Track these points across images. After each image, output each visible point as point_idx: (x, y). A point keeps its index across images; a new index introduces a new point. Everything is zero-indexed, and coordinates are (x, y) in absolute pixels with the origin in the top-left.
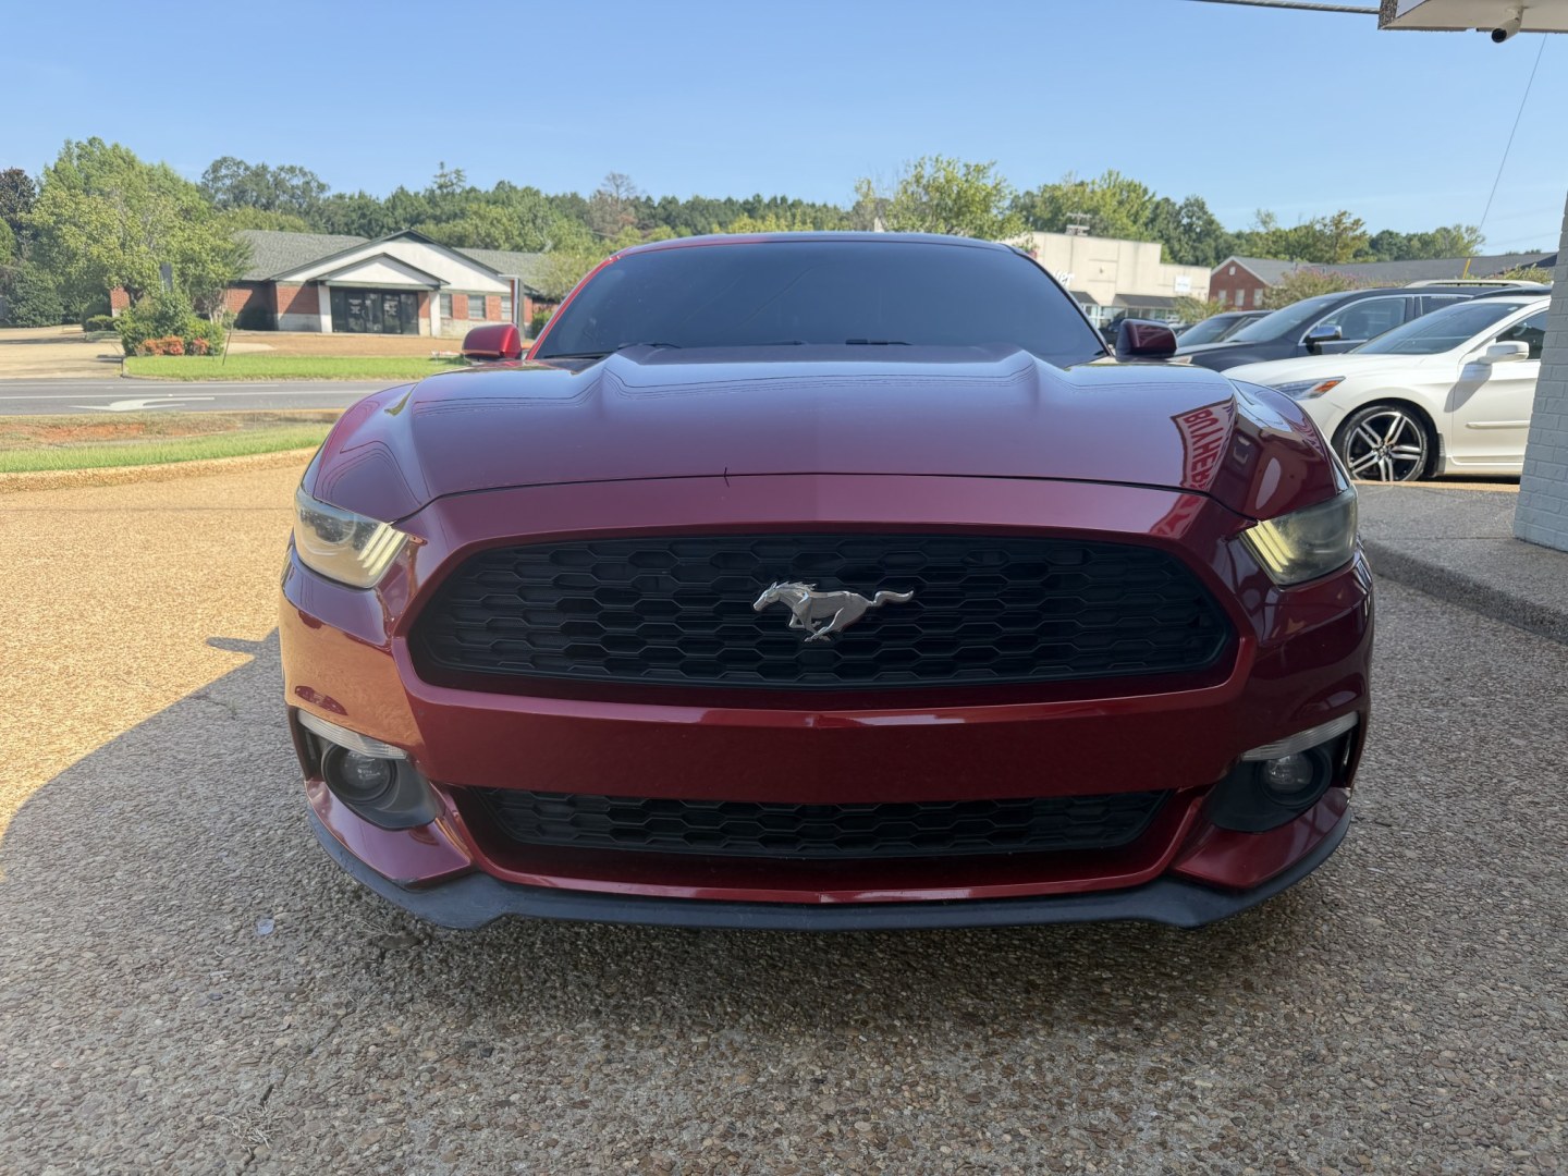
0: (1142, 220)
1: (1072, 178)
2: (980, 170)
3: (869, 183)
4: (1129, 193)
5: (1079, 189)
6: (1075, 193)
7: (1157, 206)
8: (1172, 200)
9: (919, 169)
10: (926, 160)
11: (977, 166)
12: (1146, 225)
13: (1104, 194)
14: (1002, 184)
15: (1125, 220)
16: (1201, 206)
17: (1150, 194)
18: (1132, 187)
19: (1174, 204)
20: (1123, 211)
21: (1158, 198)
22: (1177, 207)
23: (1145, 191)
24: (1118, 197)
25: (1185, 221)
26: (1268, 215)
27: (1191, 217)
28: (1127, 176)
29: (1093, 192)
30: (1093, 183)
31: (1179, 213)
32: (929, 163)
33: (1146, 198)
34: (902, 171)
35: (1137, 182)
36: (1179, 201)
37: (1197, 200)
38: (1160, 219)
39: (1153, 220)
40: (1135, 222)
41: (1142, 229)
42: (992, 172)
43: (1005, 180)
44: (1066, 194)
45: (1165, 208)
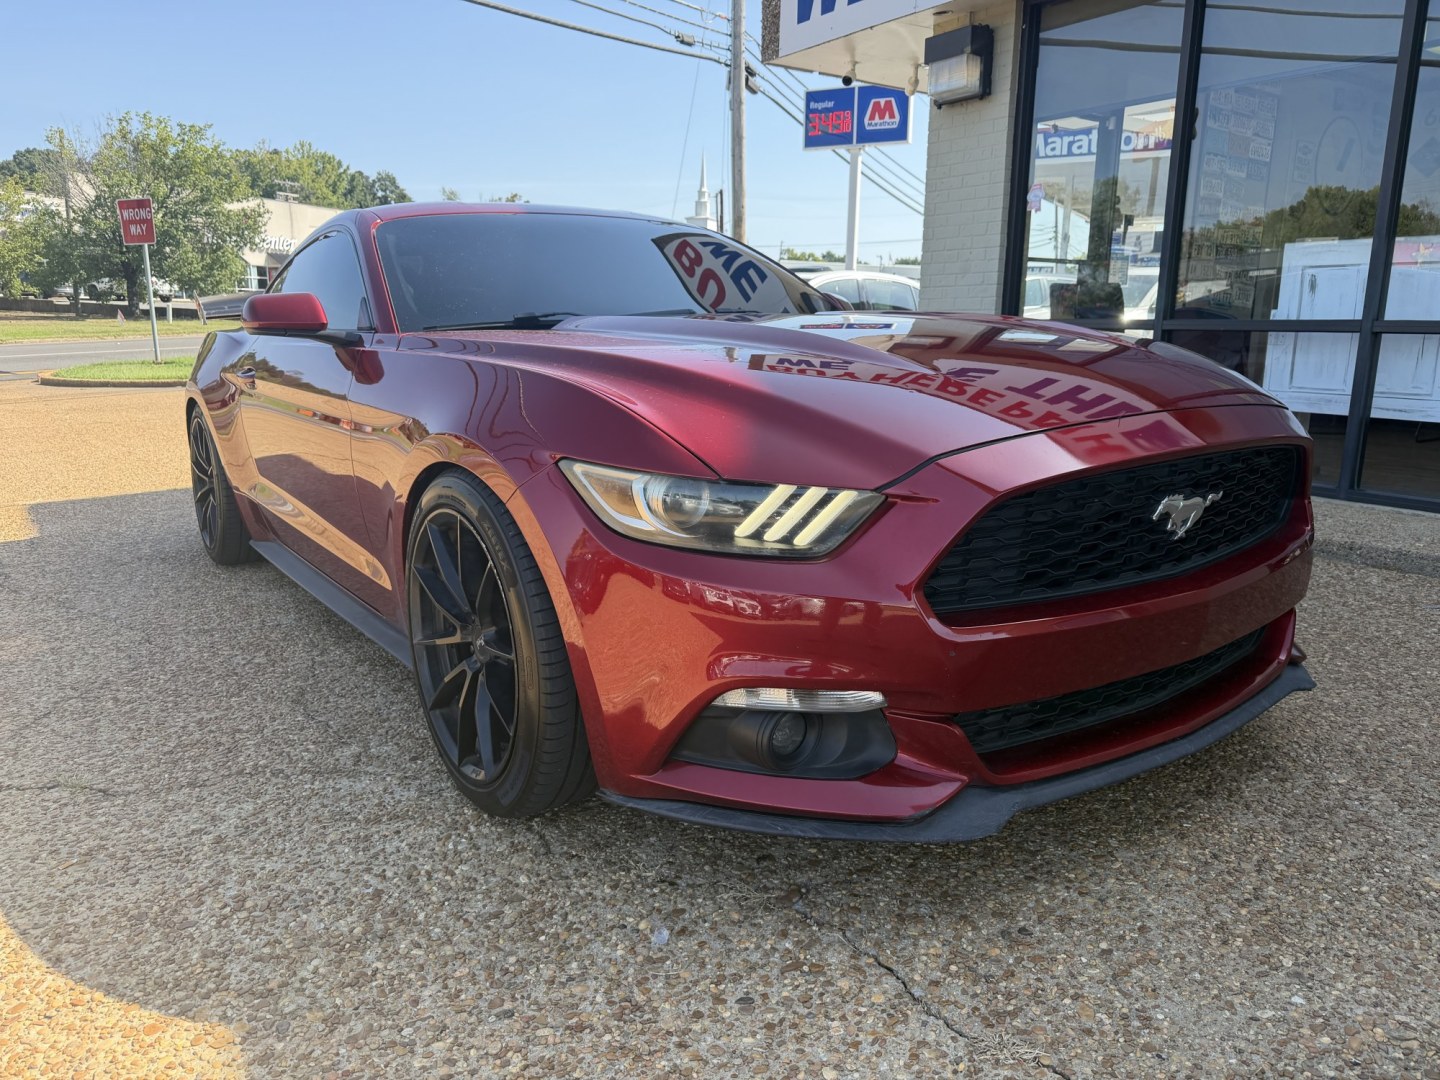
0: (341, 190)
1: (266, 146)
2: (198, 132)
3: (61, 132)
4: (324, 164)
5: (274, 157)
6: (272, 160)
7: (353, 177)
8: (366, 174)
9: (124, 124)
10: (133, 115)
11: (192, 126)
12: (345, 195)
13: (300, 165)
14: (222, 147)
15: (324, 189)
16: (393, 181)
17: (345, 167)
18: (326, 160)
19: (367, 178)
20: (321, 181)
21: (352, 171)
22: (371, 180)
23: (340, 164)
24: (314, 168)
25: (380, 194)
26: (452, 193)
27: (385, 191)
28: (320, 148)
29: (288, 160)
30: (287, 152)
31: (373, 186)
32: (136, 119)
33: (342, 170)
34: (104, 124)
35: (330, 154)
36: (373, 177)
37: (388, 176)
38: (357, 191)
39: (350, 191)
40: (334, 192)
41: (342, 200)
42: (209, 133)
43: (224, 144)
44: (262, 160)
45: (359, 182)
